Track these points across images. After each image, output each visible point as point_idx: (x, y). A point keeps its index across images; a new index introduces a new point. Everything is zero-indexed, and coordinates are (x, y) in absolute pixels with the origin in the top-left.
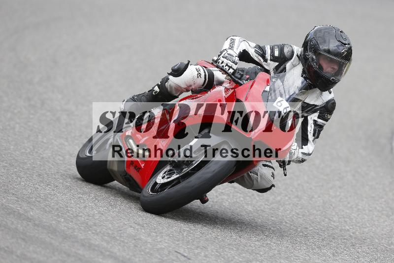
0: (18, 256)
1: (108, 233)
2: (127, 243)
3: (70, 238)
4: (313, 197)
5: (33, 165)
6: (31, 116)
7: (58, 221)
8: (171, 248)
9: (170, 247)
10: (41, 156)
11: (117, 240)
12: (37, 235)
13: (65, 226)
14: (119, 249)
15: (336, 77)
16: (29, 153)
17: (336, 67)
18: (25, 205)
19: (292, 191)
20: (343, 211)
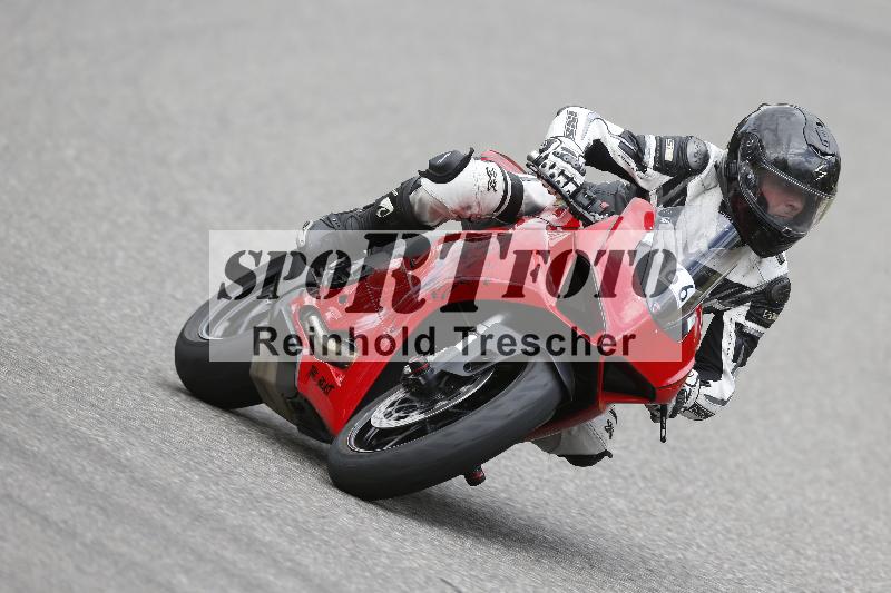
0: (84, 545)
1: (295, 520)
2: (335, 548)
3: (207, 520)
4: (766, 497)
5: (147, 347)
6: (155, 237)
7: (185, 478)
8: (431, 571)
9: (430, 568)
10: (166, 327)
11: (314, 537)
12: (134, 504)
13: (201, 492)
14: (315, 559)
15: (796, 227)
16: (140, 317)
17: (798, 205)
18: (116, 433)
19: (721, 477)
20: (830, 536)
